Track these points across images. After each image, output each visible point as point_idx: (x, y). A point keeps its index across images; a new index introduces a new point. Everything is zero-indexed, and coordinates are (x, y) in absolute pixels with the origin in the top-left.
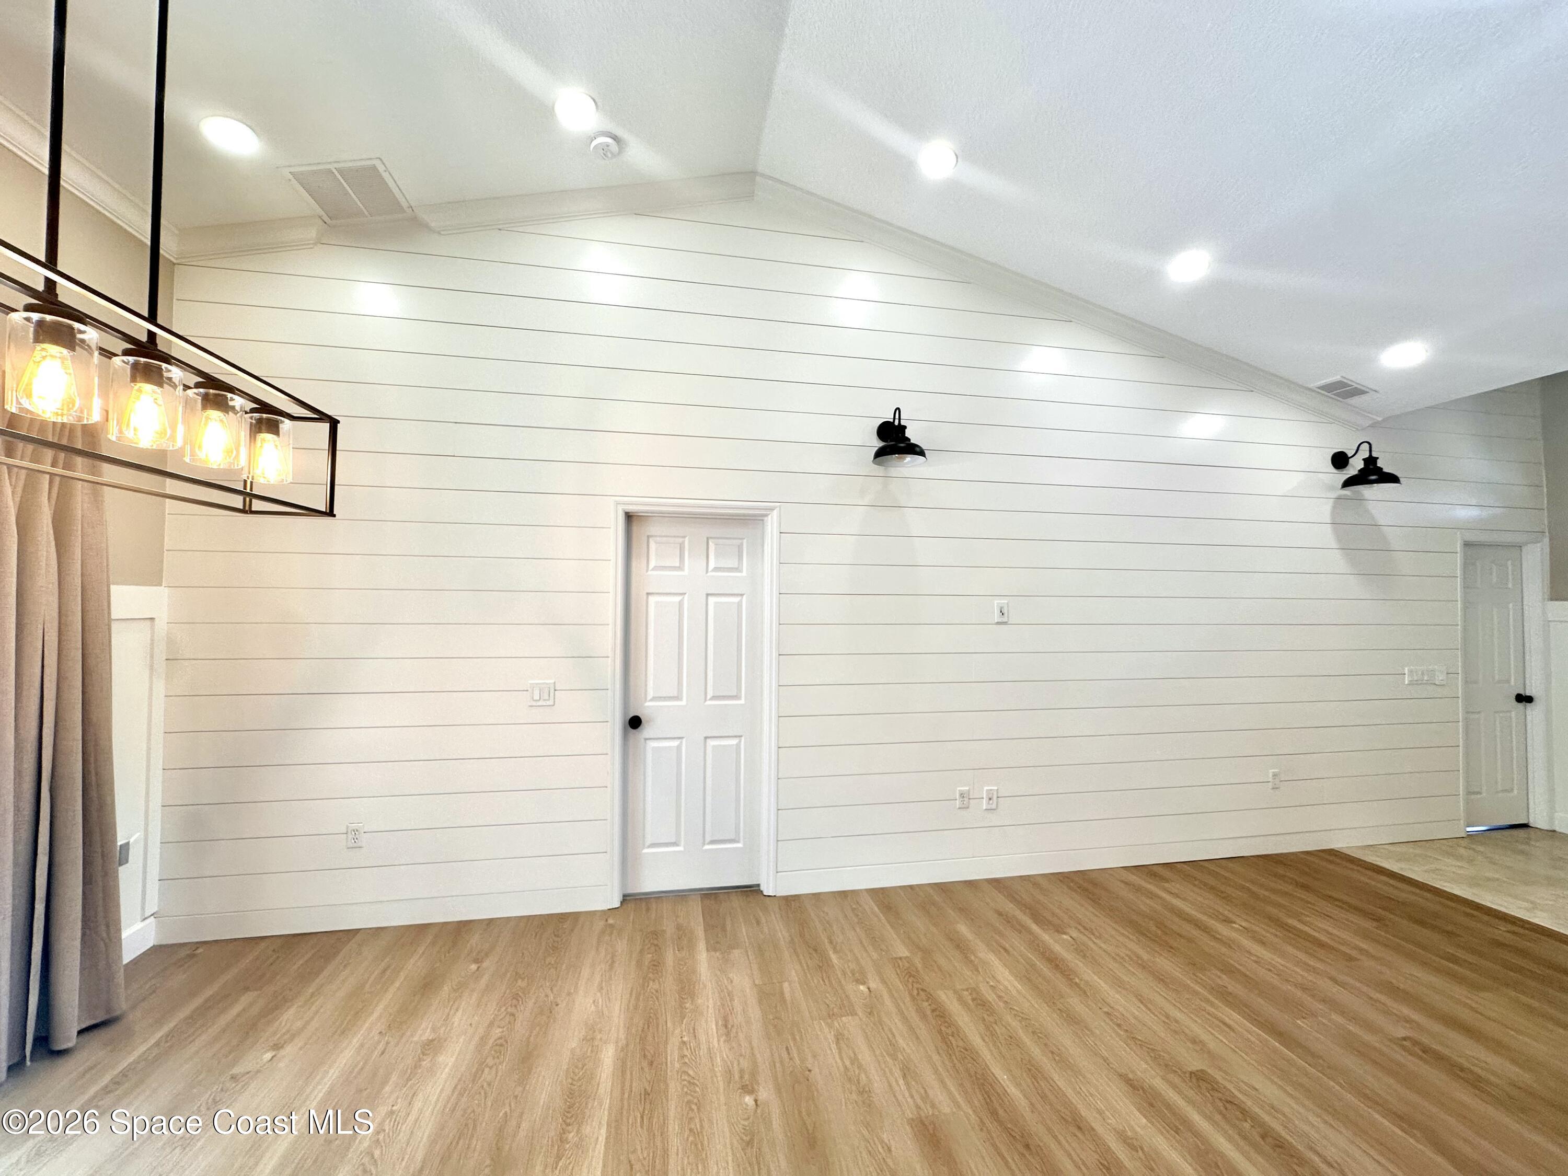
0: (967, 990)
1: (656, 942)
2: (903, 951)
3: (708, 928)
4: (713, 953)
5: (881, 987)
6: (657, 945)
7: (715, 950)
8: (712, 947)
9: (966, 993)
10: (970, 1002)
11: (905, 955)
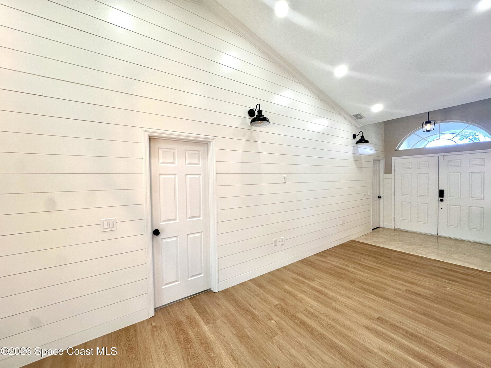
0: (304, 311)
1: (181, 328)
2: (276, 302)
3: (200, 313)
4: (209, 325)
5: (278, 319)
6: (182, 329)
7: (209, 323)
8: (207, 323)
9: (305, 312)
10: (308, 315)
11: (277, 303)
